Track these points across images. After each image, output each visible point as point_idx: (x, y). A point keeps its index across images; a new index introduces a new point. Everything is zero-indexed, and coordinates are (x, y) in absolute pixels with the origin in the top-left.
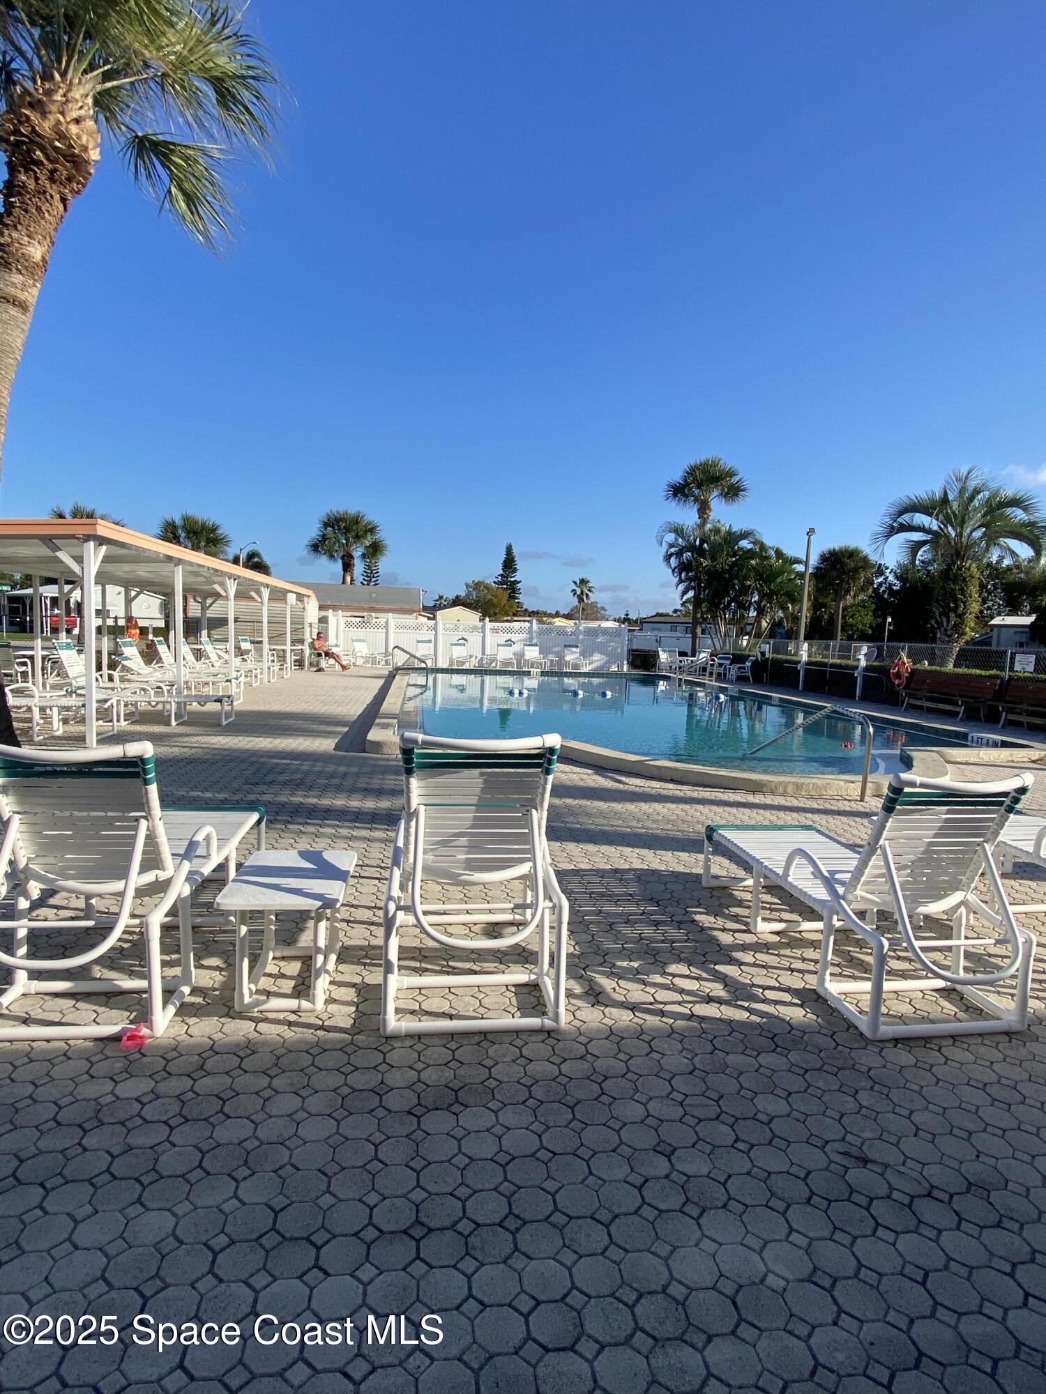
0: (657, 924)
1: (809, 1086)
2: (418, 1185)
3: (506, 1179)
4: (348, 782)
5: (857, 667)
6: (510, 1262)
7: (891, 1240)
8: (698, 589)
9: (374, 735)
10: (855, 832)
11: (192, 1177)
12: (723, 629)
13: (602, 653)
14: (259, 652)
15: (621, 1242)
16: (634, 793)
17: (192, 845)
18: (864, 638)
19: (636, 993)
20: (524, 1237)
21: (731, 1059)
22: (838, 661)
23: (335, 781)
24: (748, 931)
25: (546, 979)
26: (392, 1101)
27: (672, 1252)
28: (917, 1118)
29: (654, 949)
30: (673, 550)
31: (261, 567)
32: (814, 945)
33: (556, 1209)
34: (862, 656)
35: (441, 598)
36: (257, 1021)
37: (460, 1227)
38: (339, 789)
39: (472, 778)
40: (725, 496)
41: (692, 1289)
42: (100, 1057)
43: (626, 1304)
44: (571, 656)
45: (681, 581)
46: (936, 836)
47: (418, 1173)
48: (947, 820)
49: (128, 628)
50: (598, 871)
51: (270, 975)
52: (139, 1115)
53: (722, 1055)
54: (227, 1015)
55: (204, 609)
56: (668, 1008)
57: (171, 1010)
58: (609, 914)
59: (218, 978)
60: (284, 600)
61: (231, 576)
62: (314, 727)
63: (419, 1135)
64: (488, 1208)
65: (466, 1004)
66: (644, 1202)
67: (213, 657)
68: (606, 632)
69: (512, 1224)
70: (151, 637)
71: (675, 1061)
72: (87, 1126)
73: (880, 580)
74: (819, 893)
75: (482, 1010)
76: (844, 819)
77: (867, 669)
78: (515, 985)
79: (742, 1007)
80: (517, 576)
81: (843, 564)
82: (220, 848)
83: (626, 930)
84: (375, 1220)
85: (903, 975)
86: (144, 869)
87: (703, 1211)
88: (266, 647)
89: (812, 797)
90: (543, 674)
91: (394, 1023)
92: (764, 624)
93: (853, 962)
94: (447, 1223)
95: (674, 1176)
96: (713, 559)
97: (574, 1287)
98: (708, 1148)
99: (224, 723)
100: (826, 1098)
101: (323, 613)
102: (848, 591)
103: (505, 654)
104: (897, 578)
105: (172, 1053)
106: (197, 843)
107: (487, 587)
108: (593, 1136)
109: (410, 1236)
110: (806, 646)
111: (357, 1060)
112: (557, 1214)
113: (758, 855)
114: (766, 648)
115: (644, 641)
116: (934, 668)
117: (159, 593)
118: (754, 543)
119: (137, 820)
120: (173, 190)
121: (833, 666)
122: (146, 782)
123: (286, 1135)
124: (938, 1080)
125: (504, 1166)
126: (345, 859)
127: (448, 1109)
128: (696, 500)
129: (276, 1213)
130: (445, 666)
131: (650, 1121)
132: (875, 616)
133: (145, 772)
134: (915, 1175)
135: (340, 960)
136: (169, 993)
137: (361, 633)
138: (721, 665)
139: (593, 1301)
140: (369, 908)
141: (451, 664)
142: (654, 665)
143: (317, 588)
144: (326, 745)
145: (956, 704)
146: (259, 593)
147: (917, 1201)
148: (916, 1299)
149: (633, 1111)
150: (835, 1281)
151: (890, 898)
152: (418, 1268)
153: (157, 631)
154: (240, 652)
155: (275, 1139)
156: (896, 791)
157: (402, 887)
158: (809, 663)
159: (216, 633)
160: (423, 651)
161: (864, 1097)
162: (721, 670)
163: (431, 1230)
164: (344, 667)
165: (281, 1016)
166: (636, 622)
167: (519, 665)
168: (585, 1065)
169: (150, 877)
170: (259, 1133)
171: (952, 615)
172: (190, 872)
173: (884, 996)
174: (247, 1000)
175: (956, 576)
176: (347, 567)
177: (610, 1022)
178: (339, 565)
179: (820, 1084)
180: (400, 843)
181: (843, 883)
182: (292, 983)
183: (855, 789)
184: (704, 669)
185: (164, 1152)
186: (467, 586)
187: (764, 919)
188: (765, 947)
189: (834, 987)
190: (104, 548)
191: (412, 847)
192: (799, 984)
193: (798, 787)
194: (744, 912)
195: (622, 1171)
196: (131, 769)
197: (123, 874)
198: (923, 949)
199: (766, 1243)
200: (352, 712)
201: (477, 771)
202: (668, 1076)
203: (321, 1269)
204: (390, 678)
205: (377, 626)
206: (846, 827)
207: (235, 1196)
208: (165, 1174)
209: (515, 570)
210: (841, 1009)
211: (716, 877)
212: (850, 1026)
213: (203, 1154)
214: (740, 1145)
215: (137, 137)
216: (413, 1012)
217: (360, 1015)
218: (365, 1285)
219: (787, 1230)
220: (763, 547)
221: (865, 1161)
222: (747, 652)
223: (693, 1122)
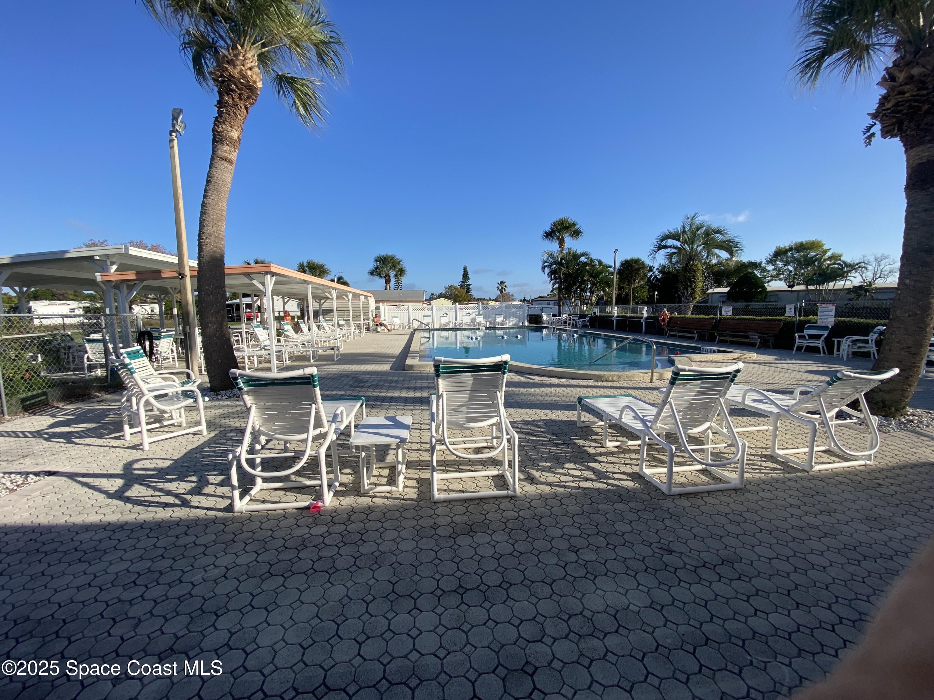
0: (557, 445)
1: (640, 518)
2: (458, 570)
3: (500, 565)
4: (399, 385)
5: (642, 318)
6: (506, 603)
7: (688, 587)
8: (560, 283)
9: (409, 362)
10: (649, 397)
11: (352, 569)
12: (574, 302)
13: (514, 317)
14: (349, 325)
15: (558, 592)
16: (538, 384)
17: (335, 416)
18: (644, 303)
19: (551, 478)
20: (512, 591)
21: (600, 507)
22: (633, 315)
23: (393, 384)
24: (602, 447)
25: (507, 473)
26: (440, 531)
27: (583, 596)
28: (695, 531)
29: (557, 457)
30: (546, 264)
31: (345, 284)
32: (634, 451)
33: (525, 578)
34: (645, 312)
35: (433, 294)
36: (372, 497)
37: (481, 588)
38: (395, 388)
39: (468, 378)
40: (573, 236)
41: (594, 613)
42: (301, 517)
43: (564, 620)
44: (500, 319)
45: (552, 280)
46: (696, 395)
47: (458, 564)
48: (701, 388)
49: (285, 316)
50: (525, 421)
51: (375, 476)
52: (323, 542)
53: (596, 505)
54: (358, 495)
55: (320, 305)
56: (567, 484)
57: (332, 494)
58: (533, 442)
59: (351, 478)
60: (359, 299)
61: (333, 288)
62: (379, 359)
63: (456, 547)
64: (493, 579)
65: (470, 486)
66: (567, 574)
67: (327, 328)
68: (514, 306)
69: (505, 586)
70: (296, 320)
71: (573, 508)
72: (300, 548)
73: (651, 274)
74: (638, 425)
75: (478, 488)
76: (643, 391)
77: (647, 318)
78: (492, 476)
79: (604, 482)
80: (470, 282)
81: (632, 267)
82: (347, 417)
83: (542, 449)
84: (440, 586)
85: (680, 464)
86: (315, 428)
87: (596, 577)
88: (352, 322)
89: (626, 382)
90: (486, 329)
91: (437, 495)
92: (594, 299)
93: (654, 459)
94: (474, 586)
95: (580, 561)
96: (567, 267)
97: (538, 613)
98: (595, 548)
99: (336, 359)
100: (649, 523)
101: (378, 305)
102: (635, 280)
103: (467, 320)
104: (659, 272)
105: (334, 513)
106: (338, 414)
107: (456, 288)
108: (539, 544)
109: (458, 593)
110: (616, 308)
111: (422, 513)
112: (526, 581)
113: (605, 409)
114: (596, 310)
115: (535, 309)
116: (681, 316)
117: (297, 299)
118: (587, 258)
119: (310, 405)
120: (297, 101)
121: (630, 317)
122: (314, 386)
123: (393, 549)
124: (703, 513)
125: (498, 560)
126: (407, 420)
127: (468, 534)
128: (558, 238)
129: (394, 584)
130: (438, 327)
131: (565, 536)
132: (649, 292)
133: (314, 381)
134: (696, 557)
135: (407, 468)
136: (330, 486)
137: (396, 313)
138: (574, 320)
139: (548, 619)
140: (418, 443)
141: (441, 326)
142: (540, 322)
143: (373, 292)
144: (386, 367)
145: (693, 333)
146: (347, 296)
147: (698, 569)
148: (704, 615)
149: (557, 532)
150: (663, 607)
151: (673, 426)
152: (463, 607)
153: (298, 318)
154: (339, 326)
155: (388, 551)
156: (676, 374)
157: (437, 431)
158: (618, 317)
159: (328, 317)
160: (427, 320)
161: (667, 522)
162: (574, 322)
163: (467, 590)
164: (389, 330)
165: (383, 494)
166: (529, 301)
167: (474, 325)
168: (531, 512)
169: (318, 431)
170: (380, 549)
171: (689, 289)
172: (336, 429)
173: (674, 474)
174: (367, 487)
175: (690, 269)
176: (388, 281)
177: (540, 492)
178: (383, 281)
179: (645, 517)
180: (434, 410)
181: (650, 421)
182: (386, 479)
183: (647, 377)
184: (566, 323)
185: (337, 559)
186: (446, 288)
187: (610, 441)
188: (611, 454)
189: (647, 471)
190: (274, 277)
191: (441, 412)
192: (629, 470)
193: (619, 377)
194: (600, 438)
195: (555, 560)
196: (307, 380)
197: (306, 430)
198: (694, 451)
199: (627, 591)
200: (396, 352)
201: (470, 374)
202: (571, 515)
203: (418, 609)
204: (412, 335)
205: (404, 310)
206: (645, 395)
207: (373, 577)
208: (339, 568)
209: (468, 279)
210: (652, 481)
211: (583, 422)
212: (657, 489)
213: (356, 559)
214: (609, 546)
215: (278, 75)
216: (445, 490)
217: (420, 493)
218: (440, 615)
219: (637, 584)
220: (592, 260)
221: (671, 552)
222: (586, 313)
223: (586, 536)
